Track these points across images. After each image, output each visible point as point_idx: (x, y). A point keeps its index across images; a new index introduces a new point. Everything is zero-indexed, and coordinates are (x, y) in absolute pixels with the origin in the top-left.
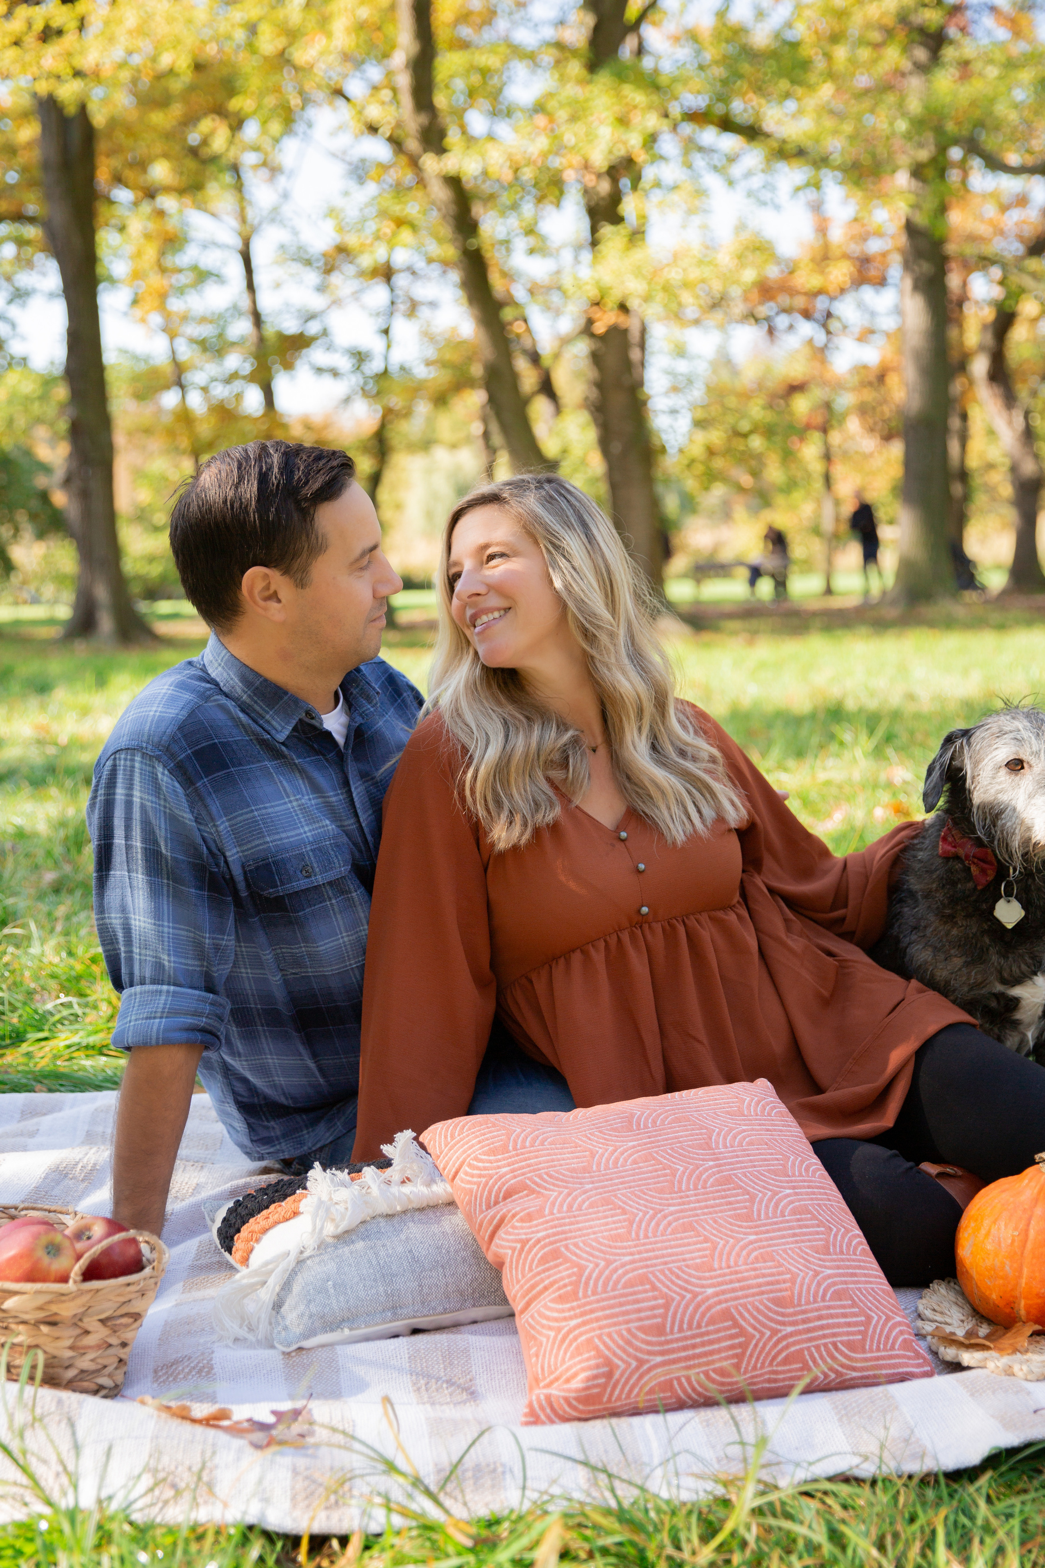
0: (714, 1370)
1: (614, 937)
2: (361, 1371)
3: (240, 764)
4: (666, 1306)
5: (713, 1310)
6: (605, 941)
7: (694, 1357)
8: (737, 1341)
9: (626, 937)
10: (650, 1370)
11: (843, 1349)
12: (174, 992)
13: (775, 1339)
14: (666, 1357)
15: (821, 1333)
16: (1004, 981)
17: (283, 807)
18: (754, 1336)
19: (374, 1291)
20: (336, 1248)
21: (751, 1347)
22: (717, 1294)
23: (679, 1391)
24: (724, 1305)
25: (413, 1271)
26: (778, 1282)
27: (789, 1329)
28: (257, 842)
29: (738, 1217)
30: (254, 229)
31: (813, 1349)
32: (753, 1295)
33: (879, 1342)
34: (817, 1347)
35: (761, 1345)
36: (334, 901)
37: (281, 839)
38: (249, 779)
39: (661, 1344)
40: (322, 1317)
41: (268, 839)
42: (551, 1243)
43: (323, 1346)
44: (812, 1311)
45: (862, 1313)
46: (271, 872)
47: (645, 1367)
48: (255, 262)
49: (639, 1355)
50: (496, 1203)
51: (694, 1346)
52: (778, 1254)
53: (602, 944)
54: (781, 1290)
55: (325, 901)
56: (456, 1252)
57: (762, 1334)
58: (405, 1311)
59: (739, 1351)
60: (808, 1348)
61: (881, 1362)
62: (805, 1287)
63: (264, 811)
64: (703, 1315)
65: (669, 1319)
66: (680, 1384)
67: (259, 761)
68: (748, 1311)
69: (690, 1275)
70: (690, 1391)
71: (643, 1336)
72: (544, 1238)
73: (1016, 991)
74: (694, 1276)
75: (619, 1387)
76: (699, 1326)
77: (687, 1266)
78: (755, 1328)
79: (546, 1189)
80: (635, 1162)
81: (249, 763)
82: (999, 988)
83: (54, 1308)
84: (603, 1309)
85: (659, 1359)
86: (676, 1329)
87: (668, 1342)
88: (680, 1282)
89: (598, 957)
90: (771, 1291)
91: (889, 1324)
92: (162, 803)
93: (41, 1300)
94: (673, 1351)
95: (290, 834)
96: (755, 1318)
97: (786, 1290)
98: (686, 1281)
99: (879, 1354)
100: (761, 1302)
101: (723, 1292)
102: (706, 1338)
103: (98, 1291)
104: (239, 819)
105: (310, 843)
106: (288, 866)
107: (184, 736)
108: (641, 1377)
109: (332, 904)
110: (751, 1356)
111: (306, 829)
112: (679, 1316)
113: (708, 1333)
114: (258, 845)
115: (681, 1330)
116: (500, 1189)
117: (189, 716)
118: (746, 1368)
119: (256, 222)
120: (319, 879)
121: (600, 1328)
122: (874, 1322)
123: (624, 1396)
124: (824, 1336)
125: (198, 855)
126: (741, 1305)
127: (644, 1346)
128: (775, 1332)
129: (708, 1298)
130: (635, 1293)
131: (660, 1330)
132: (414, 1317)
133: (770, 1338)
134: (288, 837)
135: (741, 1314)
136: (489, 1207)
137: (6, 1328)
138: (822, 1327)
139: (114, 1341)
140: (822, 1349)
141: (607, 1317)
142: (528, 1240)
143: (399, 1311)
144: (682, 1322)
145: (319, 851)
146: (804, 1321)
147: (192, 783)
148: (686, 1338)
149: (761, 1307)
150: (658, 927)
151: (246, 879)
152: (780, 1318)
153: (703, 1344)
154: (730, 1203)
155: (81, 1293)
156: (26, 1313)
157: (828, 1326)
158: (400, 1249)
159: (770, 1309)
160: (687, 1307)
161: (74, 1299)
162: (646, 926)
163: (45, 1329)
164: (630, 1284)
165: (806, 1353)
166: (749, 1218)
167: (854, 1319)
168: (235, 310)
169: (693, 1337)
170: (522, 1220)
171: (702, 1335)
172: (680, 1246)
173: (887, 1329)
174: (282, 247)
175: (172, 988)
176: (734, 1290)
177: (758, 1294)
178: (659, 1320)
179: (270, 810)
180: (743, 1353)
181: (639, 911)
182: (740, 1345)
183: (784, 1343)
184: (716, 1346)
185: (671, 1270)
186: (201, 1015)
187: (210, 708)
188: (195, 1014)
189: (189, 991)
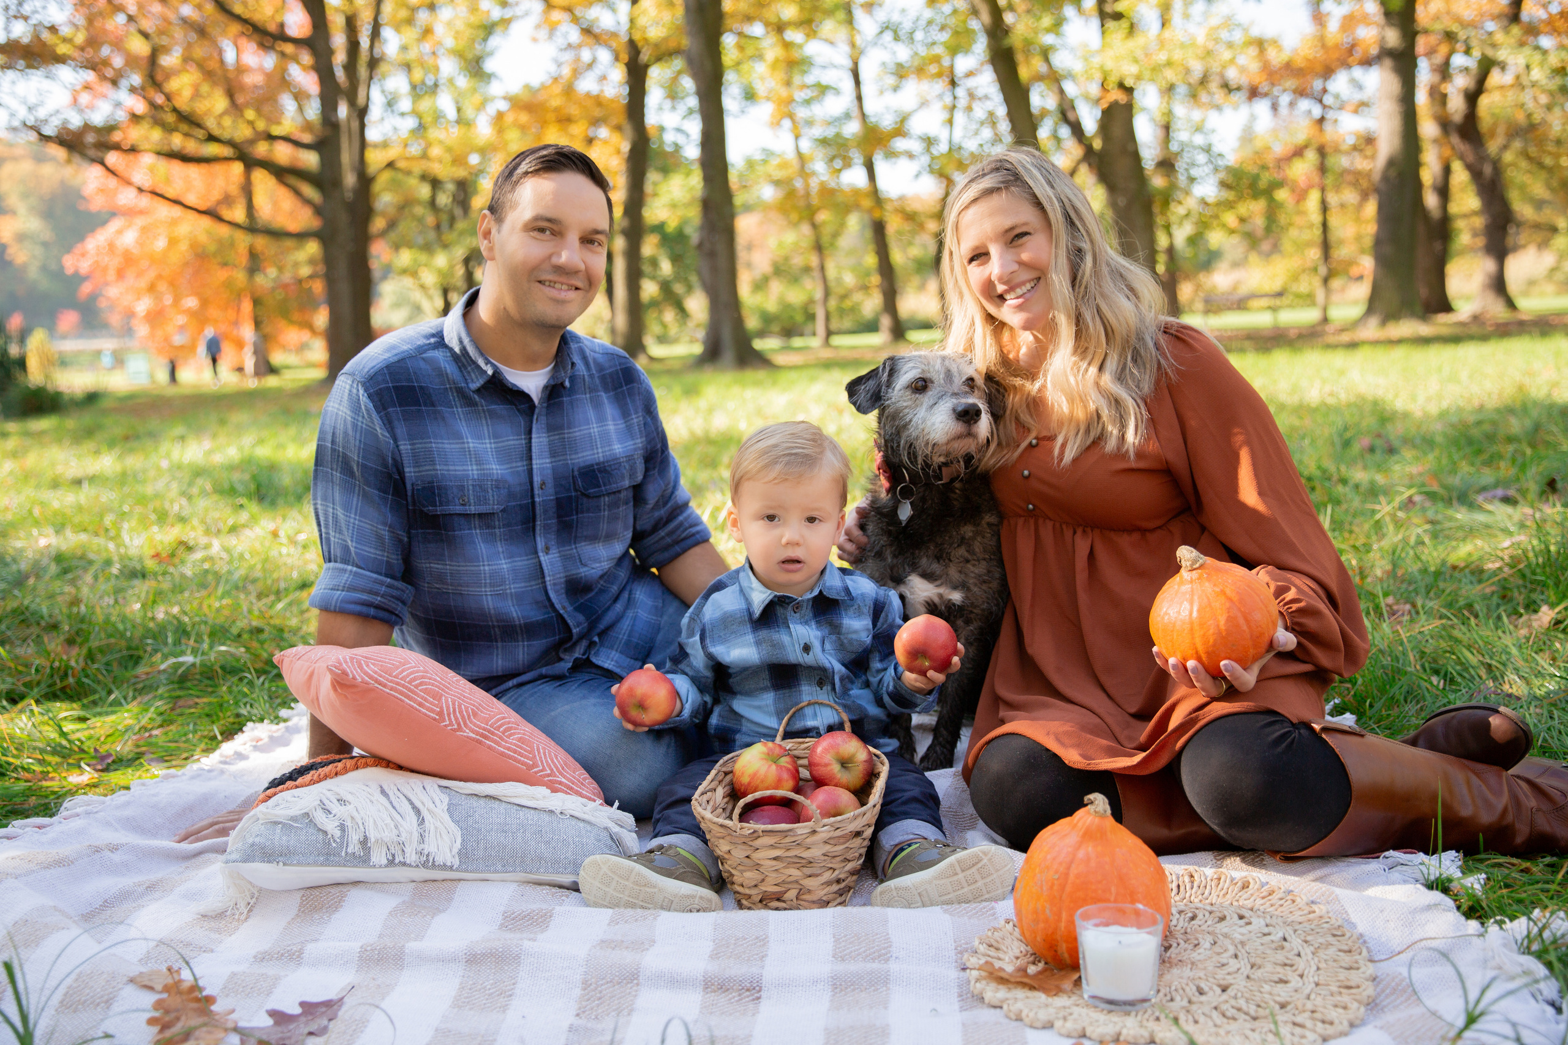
3: (432, 406)
12: (356, 573)
17: (460, 446)
19: (314, 838)
28: (427, 468)
30: (862, 52)
36: (482, 532)
37: (449, 470)
38: (436, 419)
40: (262, 848)
41: (438, 468)
46: (434, 493)
48: (863, 76)
55: (472, 528)
63: (440, 445)
67: (452, 407)
81: (442, 406)
92: (360, 419)
95: (457, 468)
104: (419, 446)
105: (474, 480)
106: (449, 492)
107: (390, 373)
111: (475, 467)
114: (428, 470)
119: (863, 46)
120: (471, 509)
125: (385, 465)
134: (455, 470)
145: (479, 487)
147: (385, 408)
151: (412, 496)
168: (847, 116)
174: (884, 64)
175: (355, 569)
185: (460, 706)
186: (377, 594)
187: (423, 359)
188: (370, 592)
189: (368, 573)
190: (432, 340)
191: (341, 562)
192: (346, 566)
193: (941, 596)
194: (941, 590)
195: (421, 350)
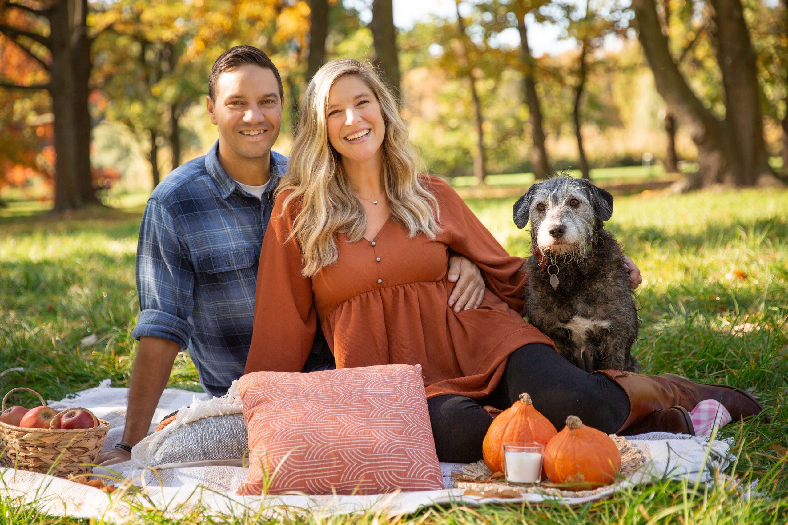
0: (327, 478)
1: (365, 295)
2: (182, 479)
3: (203, 210)
4: (307, 448)
5: (331, 452)
6: (360, 296)
7: (316, 471)
8: (339, 466)
9: (371, 294)
10: (293, 475)
11: (394, 474)
12: (160, 314)
13: (359, 467)
14: (303, 470)
15: (384, 466)
16: (562, 321)
17: (222, 232)
18: (348, 464)
19: (196, 446)
20: (186, 428)
21: (346, 469)
22: (334, 445)
23: (309, 487)
24: (336, 450)
25: (217, 438)
26: (367, 443)
27: (367, 463)
28: (205, 247)
29: (361, 416)
31: (379, 473)
32: (352, 447)
33: (415, 474)
34: (381, 473)
35: (351, 468)
36: (242, 280)
37: (218, 247)
38: (207, 218)
39: (300, 464)
40: (170, 455)
41: (211, 246)
42: (266, 421)
43: (170, 468)
44: (381, 456)
45: (410, 460)
46: (211, 261)
47: (291, 474)
49: (289, 468)
50: (253, 407)
51: (317, 467)
52: (374, 432)
53: (358, 298)
54: (367, 446)
55: (237, 279)
56: (240, 432)
57: (353, 464)
58: (210, 456)
59: (340, 471)
60: (376, 473)
61: (415, 483)
62: (381, 446)
63: (211, 233)
64: (325, 453)
65: (307, 454)
66: (309, 483)
67: (214, 209)
68: (348, 453)
69: (324, 436)
70: (314, 487)
71: (293, 460)
72: (264, 419)
73: (569, 326)
74: (326, 437)
75: (278, 482)
76: (321, 458)
77: (324, 433)
78: (349, 461)
79: (275, 400)
80: (322, 391)
81: (209, 209)
82: (560, 325)
83: (44, 440)
84: (278, 448)
85: (299, 470)
86: (310, 458)
87: (304, 463)
88: (318, 439)
89: (355, 304)
90: (362, 446)
91: (424, 467)
92: (162, 224)
93: (38, 435)
94: (306, 467)
95: (223, 245)
96: (350, 457)
97: (370, 446)
98: (321, 439)
99: (414, 479)
100: (356, 450)
101: (338, 445)
102: (324, 464)
103: (64, 434)
104: (198, 235)
105: (233, 250)
106: (219, 260)
107: (177, 195)
108: (289, 478)
109: (241, 281)
110: (346, 473)
111: (233, 243)
112: (312, 453)
113: (325, 461)
114: (205, 249)
115: (312, 459)
116: (256, 400)
117: (181, 186)
118: (343, 479)
120: (235, 267)
121: (274, 456)
122: (414, 465)
123: (281, 486)
124: (385, 468)
125: (176, 250)
126: (345, 450)
127: (292, 464)
128: (359, 464)
129: (329, 447)
130: (294, 442)
131: (302, 458)
132: (214, 459)
133: (357, 466)
134: (222, 246)
135: (343, 454)
136: (250, 408)
137: (25, 449)
138: (385, 464)
139: (74, 459)
140: (383, 473)
141: (278, 451)
142: (257, 420)
143: (207, 456)
144: (313, 455)
145: (237, 254)
146: (376, 460)
147: (176, 216)
148: (314, 463)
149: (355, 452)
150: (389, 290)
151: (199, 265)
152: (364, 458)
153: (322, 466)
154: (360, 410)
155: (55, 434)
156: (32, 441)
157: (388, 464)
158: (214, 429)
159: (359, 453)
160: (317, 449)
161: (51, 436)
162: (383, 290)
163: (40, 449)
164: (293, 438)
165: (375, 474)
166: (366, 416)
167: (404, 462)
169: (317, 462)
170: (259, 413)
171: (322, 462)
172: (325, 425)
173: (421, 469)
175: (159, 311)
176: (343, 444)
177: (355, 447)
178: (302, 454)
179: (214, 233)
180: (342, 472)
181: (377, 282)
182: (341, 468)
183: (364, 469)
184: (329, 467)
185: (315, 434)
186: (171, 326)
187: (195, 182)
188: (168, 325)
189: (167, 314)
190: (199, 170)
191: (151, 308)
192: (153, 310)
193: (595, 326)
194: (595, 322)
195: (193, 177)
